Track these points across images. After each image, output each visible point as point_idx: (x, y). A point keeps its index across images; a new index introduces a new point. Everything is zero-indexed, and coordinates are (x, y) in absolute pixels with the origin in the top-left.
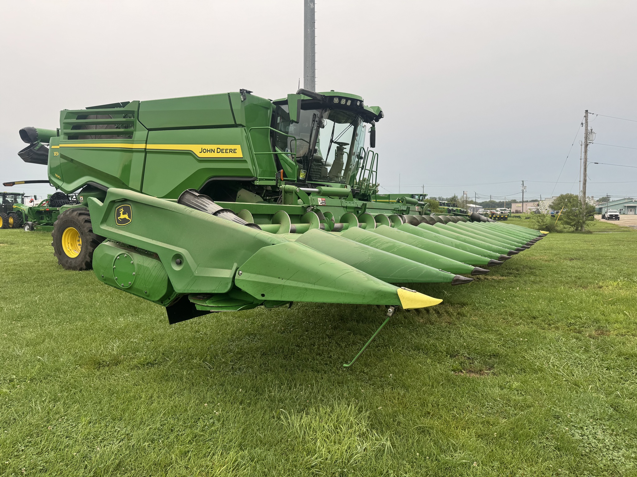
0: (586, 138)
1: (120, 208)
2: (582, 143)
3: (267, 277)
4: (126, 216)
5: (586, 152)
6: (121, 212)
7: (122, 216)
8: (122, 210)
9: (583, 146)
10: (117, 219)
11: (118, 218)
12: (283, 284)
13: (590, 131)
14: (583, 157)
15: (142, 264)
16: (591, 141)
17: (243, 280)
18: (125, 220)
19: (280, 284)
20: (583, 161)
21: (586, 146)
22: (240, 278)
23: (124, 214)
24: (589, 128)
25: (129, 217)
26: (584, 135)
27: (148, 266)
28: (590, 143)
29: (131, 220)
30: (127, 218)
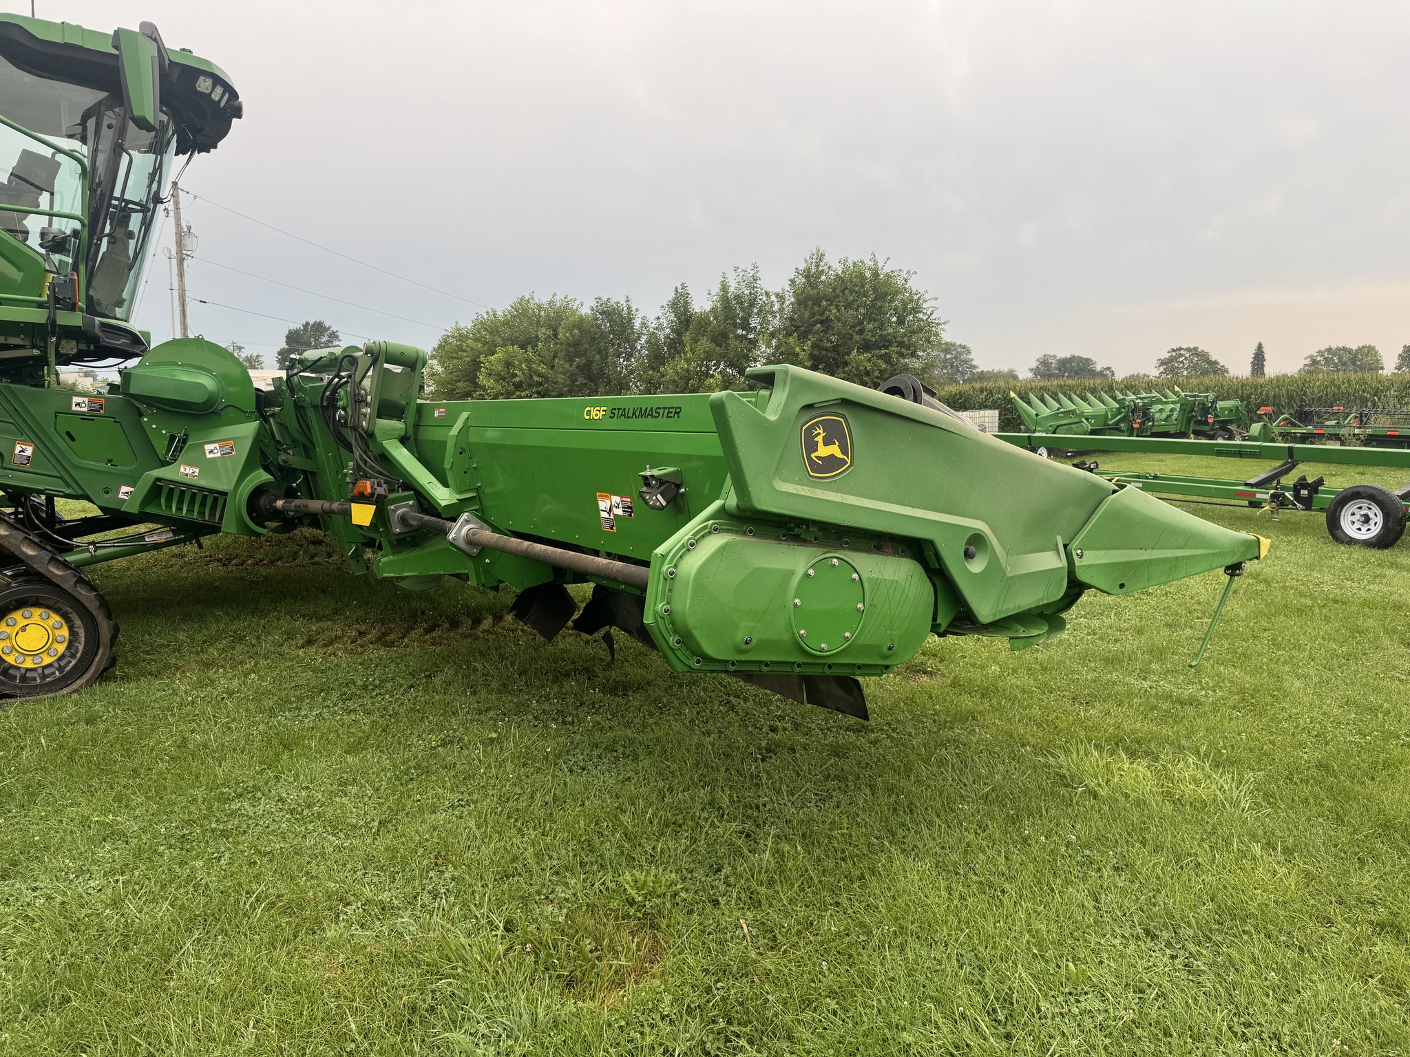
0: (180, 244)
1: (813, 427)
2: (170, 254)
3: (1124, 551)
4: (834, 450)
5: (181, 274)
6: (819, 439)
7: (823, 451)
8: (821, 431)
9: (174, 262)
10: (810, 459)
11: (813, 456)
12: (1149, 558)
13: (185, 229)
14: (176, 286)
15: (880, 577)
16: (189, 253)
17: (1090, 565)
18: (831, 463)
19: (1146, 558)
20: (176, 293)
21: (181, 261)
22: (1084, 564)
23: (827, 442)
24: (184, 224)
25: (844, 452)
26: (173, 238)
27: (896, 579)
28: (188, 255)
29: (849, 461)
30: (839, 454)
